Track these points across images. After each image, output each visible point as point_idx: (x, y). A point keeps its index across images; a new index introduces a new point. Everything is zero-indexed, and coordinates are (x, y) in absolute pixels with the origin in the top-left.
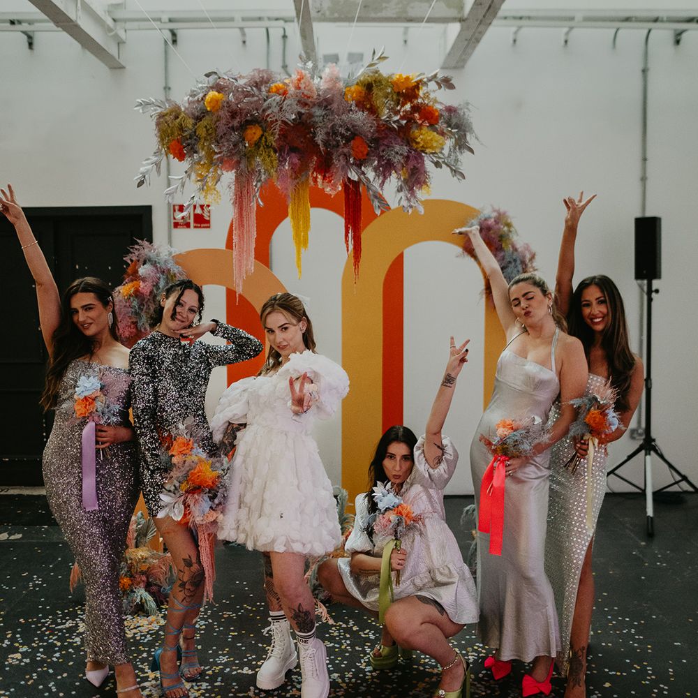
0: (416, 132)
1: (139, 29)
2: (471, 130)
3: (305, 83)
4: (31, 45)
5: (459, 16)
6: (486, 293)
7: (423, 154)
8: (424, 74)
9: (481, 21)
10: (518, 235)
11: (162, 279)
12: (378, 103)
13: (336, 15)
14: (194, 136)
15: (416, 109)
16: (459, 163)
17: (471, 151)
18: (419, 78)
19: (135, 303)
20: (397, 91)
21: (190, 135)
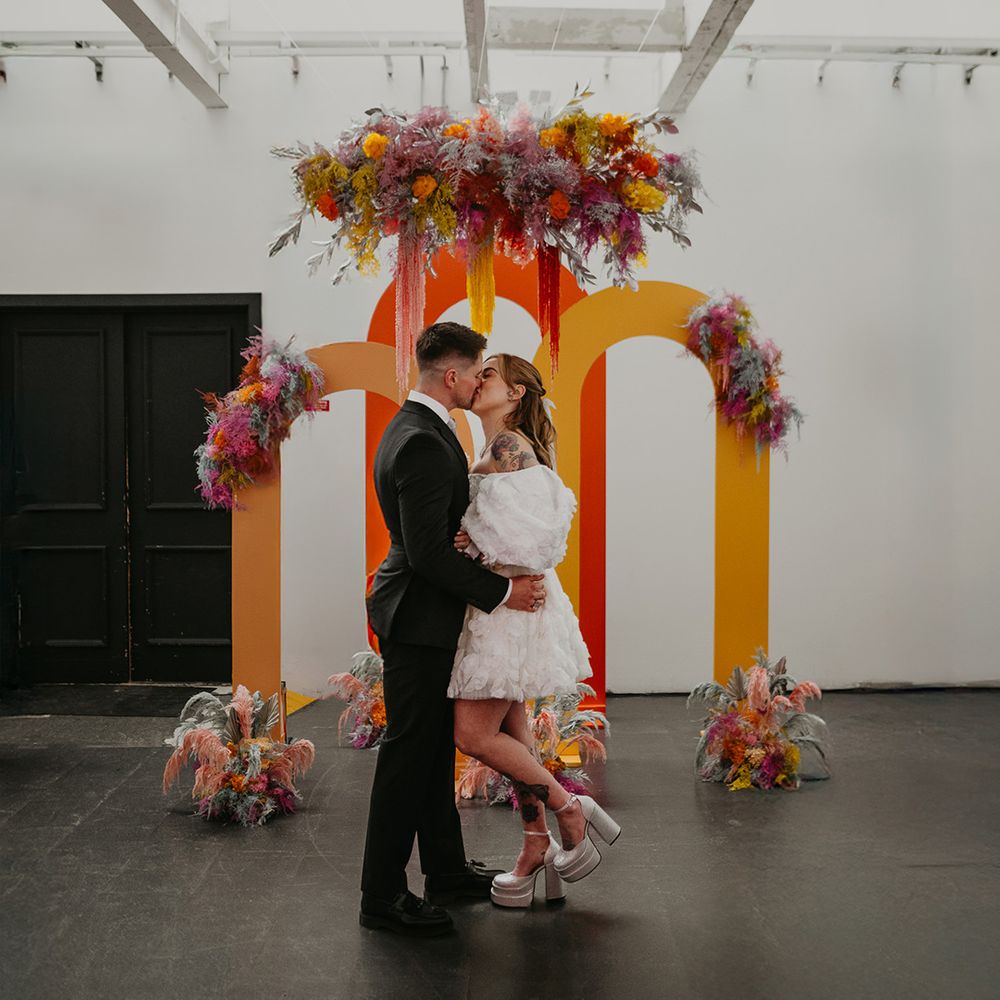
0: (631, 186)
1: (251, 56)
2: (699, 185)
3: (490, 124)
4: (99, 74)
5: (680, 43)
6: (717, 405)
7: (639, 215)
8: (639, 114)
9: (709, 50)
10: (758, 327)
11: (292, 380)
12: (582, 150)
13: (519, 40)
14: (350, 189)
15: (628, 157)
16: (683, 226)
17: (699, 209)
18: (633, 120)
19: (256, 411)
20: (605, 134)
21: (345, 187)
